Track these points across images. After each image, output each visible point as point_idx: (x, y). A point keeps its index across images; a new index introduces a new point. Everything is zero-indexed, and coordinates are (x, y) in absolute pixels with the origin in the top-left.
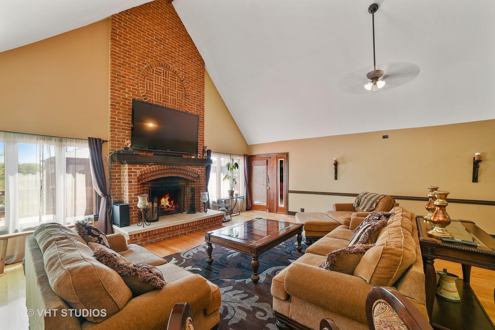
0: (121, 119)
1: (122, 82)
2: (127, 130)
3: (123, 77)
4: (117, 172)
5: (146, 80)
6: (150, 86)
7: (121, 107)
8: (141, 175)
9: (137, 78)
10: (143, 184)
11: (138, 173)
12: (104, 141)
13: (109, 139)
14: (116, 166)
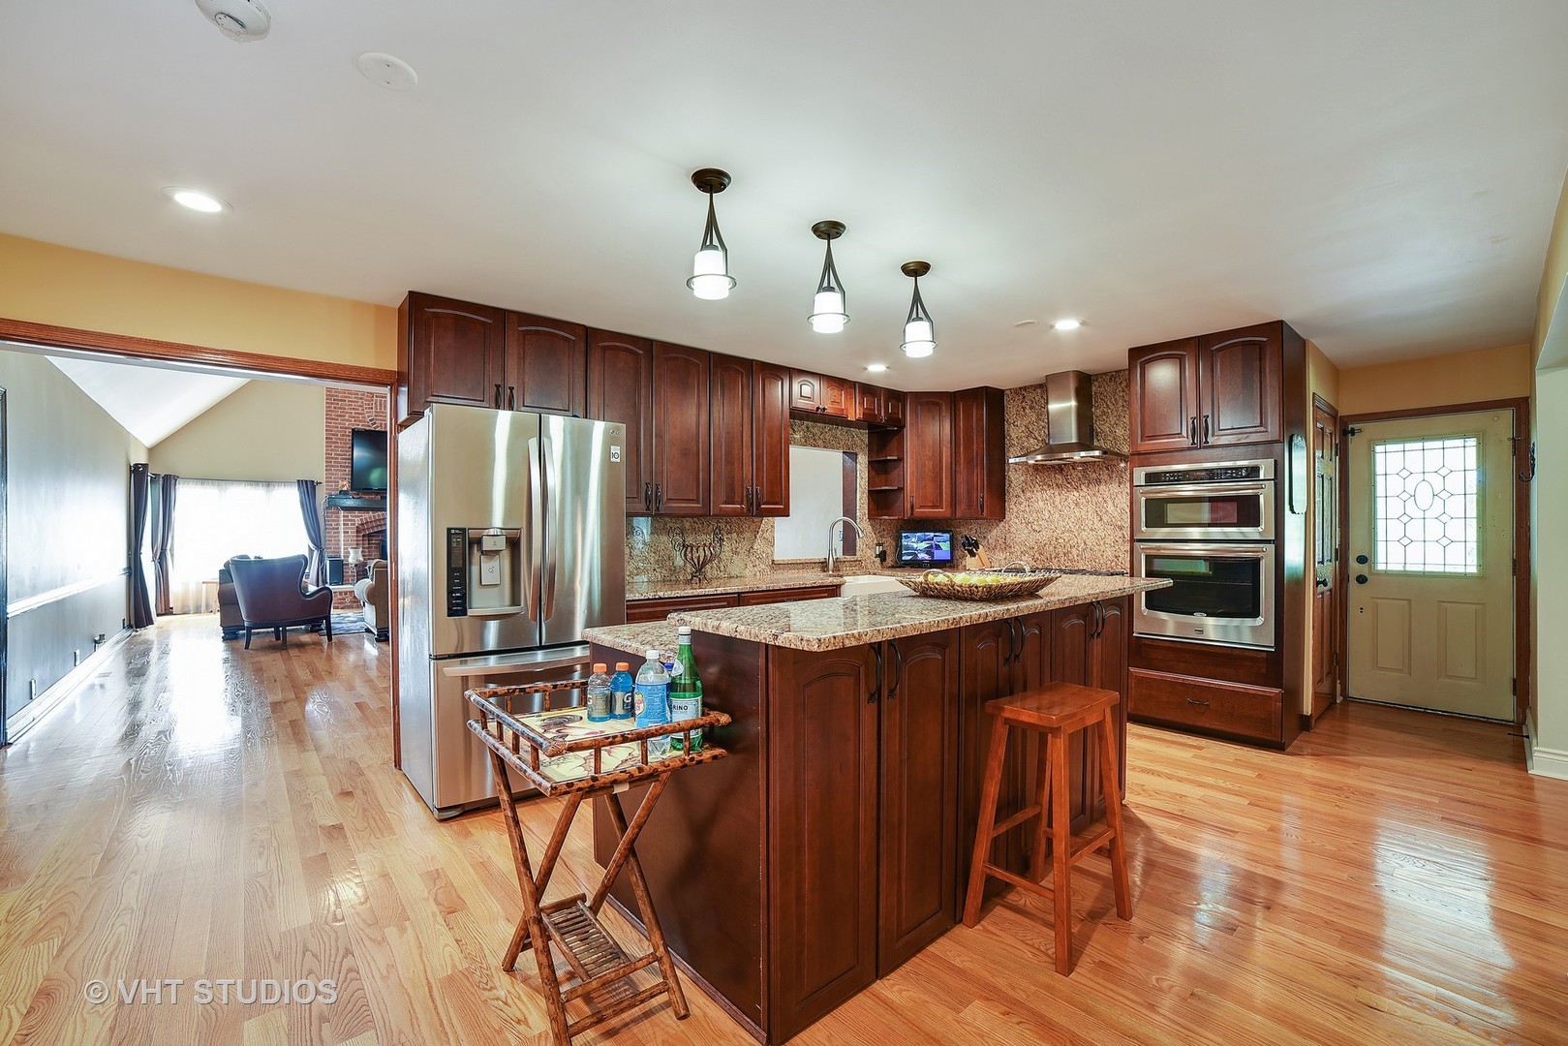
0: (339, 455)
1: (340, 408)
2: (347, 467)
3: (341, 400)
4: (334, 521)
5: (375, 398)
6: (381, 405)
7: (339, 439)
8: (362, 524)
9: (361, 399)
10: (369, 535)
11: (358, 522)
12: (317, 483)
13: (324, 480)
14: (334, 513)
